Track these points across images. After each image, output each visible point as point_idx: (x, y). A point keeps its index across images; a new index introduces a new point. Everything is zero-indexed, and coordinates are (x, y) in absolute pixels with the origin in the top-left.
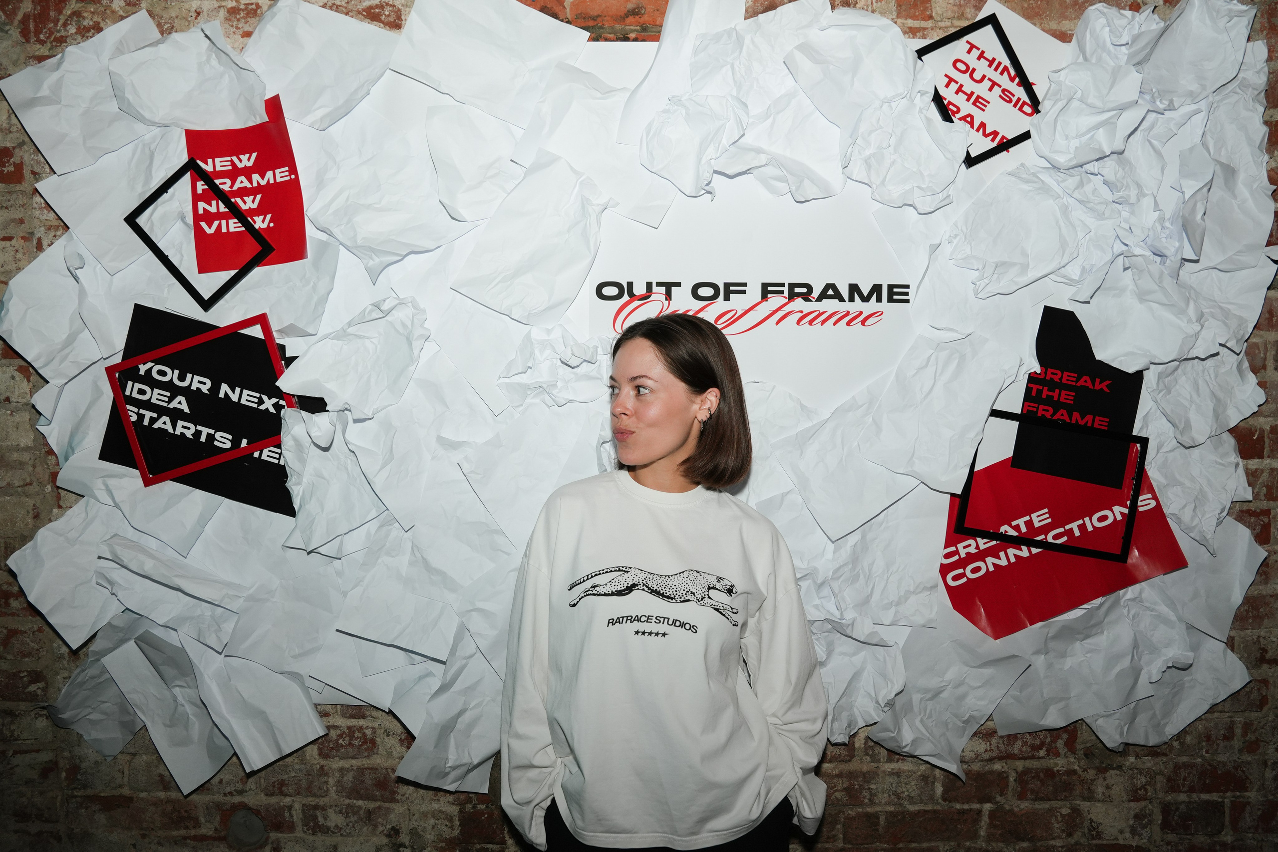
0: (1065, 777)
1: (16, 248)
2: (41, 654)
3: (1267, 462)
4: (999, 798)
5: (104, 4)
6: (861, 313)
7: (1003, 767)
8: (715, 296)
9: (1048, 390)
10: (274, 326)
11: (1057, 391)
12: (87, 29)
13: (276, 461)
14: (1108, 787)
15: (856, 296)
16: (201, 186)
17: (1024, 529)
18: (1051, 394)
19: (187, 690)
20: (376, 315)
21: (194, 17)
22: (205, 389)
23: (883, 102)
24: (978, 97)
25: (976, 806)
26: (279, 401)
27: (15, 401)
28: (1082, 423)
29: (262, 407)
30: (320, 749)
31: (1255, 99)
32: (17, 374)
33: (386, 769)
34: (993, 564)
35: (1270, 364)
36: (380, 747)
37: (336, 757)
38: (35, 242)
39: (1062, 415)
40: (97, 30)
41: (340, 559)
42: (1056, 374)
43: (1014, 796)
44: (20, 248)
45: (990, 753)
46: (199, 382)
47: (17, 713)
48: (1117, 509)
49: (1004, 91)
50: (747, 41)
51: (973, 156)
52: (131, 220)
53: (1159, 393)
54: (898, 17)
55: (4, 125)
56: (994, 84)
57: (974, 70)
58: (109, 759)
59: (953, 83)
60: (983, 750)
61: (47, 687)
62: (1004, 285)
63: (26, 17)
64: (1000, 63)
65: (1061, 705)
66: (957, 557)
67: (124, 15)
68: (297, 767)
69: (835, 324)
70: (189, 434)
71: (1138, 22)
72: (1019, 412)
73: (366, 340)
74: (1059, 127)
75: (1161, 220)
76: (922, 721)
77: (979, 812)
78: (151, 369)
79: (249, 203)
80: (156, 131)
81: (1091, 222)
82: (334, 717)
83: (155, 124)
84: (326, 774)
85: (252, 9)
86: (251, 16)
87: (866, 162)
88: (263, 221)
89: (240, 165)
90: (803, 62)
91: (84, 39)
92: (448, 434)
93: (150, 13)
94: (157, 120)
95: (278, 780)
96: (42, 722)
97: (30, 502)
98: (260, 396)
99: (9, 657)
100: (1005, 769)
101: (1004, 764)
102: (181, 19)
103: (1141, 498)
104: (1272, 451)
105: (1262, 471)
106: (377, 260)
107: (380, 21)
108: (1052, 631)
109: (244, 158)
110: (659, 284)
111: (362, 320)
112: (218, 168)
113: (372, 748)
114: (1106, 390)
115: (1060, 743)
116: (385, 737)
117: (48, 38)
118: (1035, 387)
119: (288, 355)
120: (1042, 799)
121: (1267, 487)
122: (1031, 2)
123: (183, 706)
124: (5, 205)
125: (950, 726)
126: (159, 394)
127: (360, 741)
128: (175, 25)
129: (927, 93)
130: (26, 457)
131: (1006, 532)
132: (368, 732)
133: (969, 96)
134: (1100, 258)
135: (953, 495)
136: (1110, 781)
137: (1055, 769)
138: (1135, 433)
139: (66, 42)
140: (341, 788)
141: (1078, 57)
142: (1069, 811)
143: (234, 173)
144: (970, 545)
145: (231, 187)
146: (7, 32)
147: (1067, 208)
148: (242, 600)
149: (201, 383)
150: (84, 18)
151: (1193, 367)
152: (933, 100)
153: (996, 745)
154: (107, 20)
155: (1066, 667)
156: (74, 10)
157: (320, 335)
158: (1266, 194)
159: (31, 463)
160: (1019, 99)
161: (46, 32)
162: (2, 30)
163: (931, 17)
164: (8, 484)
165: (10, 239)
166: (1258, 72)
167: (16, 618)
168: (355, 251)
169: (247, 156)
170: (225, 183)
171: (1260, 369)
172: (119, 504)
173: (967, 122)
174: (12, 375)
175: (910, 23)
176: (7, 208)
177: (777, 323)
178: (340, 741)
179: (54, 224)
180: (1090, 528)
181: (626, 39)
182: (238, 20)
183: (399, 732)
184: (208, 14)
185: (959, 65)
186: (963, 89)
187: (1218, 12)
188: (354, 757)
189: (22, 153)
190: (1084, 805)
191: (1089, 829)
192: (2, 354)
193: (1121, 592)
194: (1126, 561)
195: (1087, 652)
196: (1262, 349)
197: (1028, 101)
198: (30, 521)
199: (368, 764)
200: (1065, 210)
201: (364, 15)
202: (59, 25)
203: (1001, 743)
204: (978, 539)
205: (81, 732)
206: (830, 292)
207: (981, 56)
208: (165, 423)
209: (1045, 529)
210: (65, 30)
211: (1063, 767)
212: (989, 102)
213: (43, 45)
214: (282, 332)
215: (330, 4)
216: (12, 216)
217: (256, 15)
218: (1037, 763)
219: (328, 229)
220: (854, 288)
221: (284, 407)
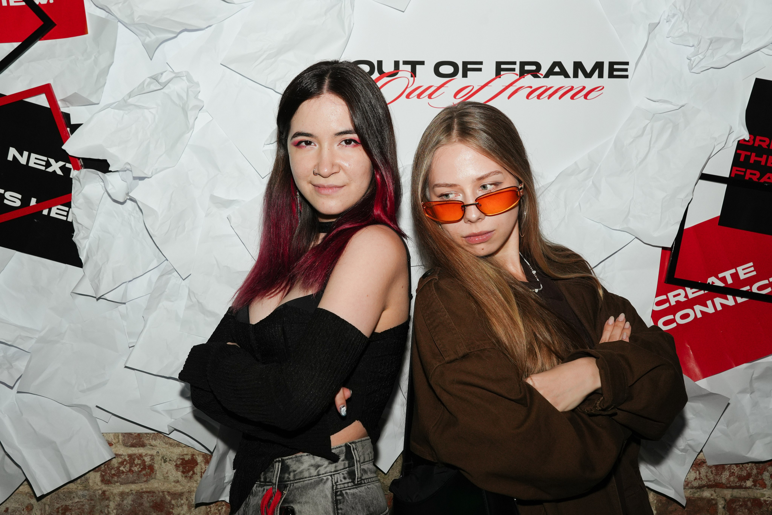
6: (584, 88)
7: (712, 495)
8: (455, 74)
9: (756, 156)
10: (59, 96)
11: (765, 157)
13: (64, 218)
15: (580, 72)
17: (730, 281)
18: (758, 159)
20: (153, 87)
26: (65, 164)
29: (50, 170)
30: (102, 476)
33: (163, 492)
34: (701, 312)
36: (157, 472)
37: (117, 482)
39: (769, 178)
41: (125, 303)
42: (764, 141)
45: (699, 480)
60: (694, 479)
62: (718, 59)
65: (768, 440)
66: (667, 305)
68: (80, 493)
69: (560, 98)
72: (727, 175)
73: (146, 110)
82: (116, 447)
84: (108, 499)
92: (221, 193)
95: (62, 506)
98: (48, 159)
100: (714, 496)
101: (713, 492)
106: (153, 37)
108: (757, 371)
110: (405, 63)
111: (141, 91)
113: (150, 475)
115: (766, 475)
116: (163, 464)
118: (743, 153)
119: (73, 122)
127: (140, 467)
131: (713, 283)
132: (147, 459)
135: (664, 249)
137: (762, 499)
140: (121, 511)
144: (679, 294)
148: (33, 341)
153: (704, 474)
157: (102, 105)
168: (132, 28)
177: (509, 98)
178: (122, 468)
183: (175, 458)
188: (133, 482)
199: (146, 488)
203: (710, 472)
204: (688, 289)
206: (557, 69)
209: (750, 281)
211: (769, 498)
214: (67, 101)
218: (744, 492)
219: (106, 7)
220: (578, 66)
221: (71, 169)
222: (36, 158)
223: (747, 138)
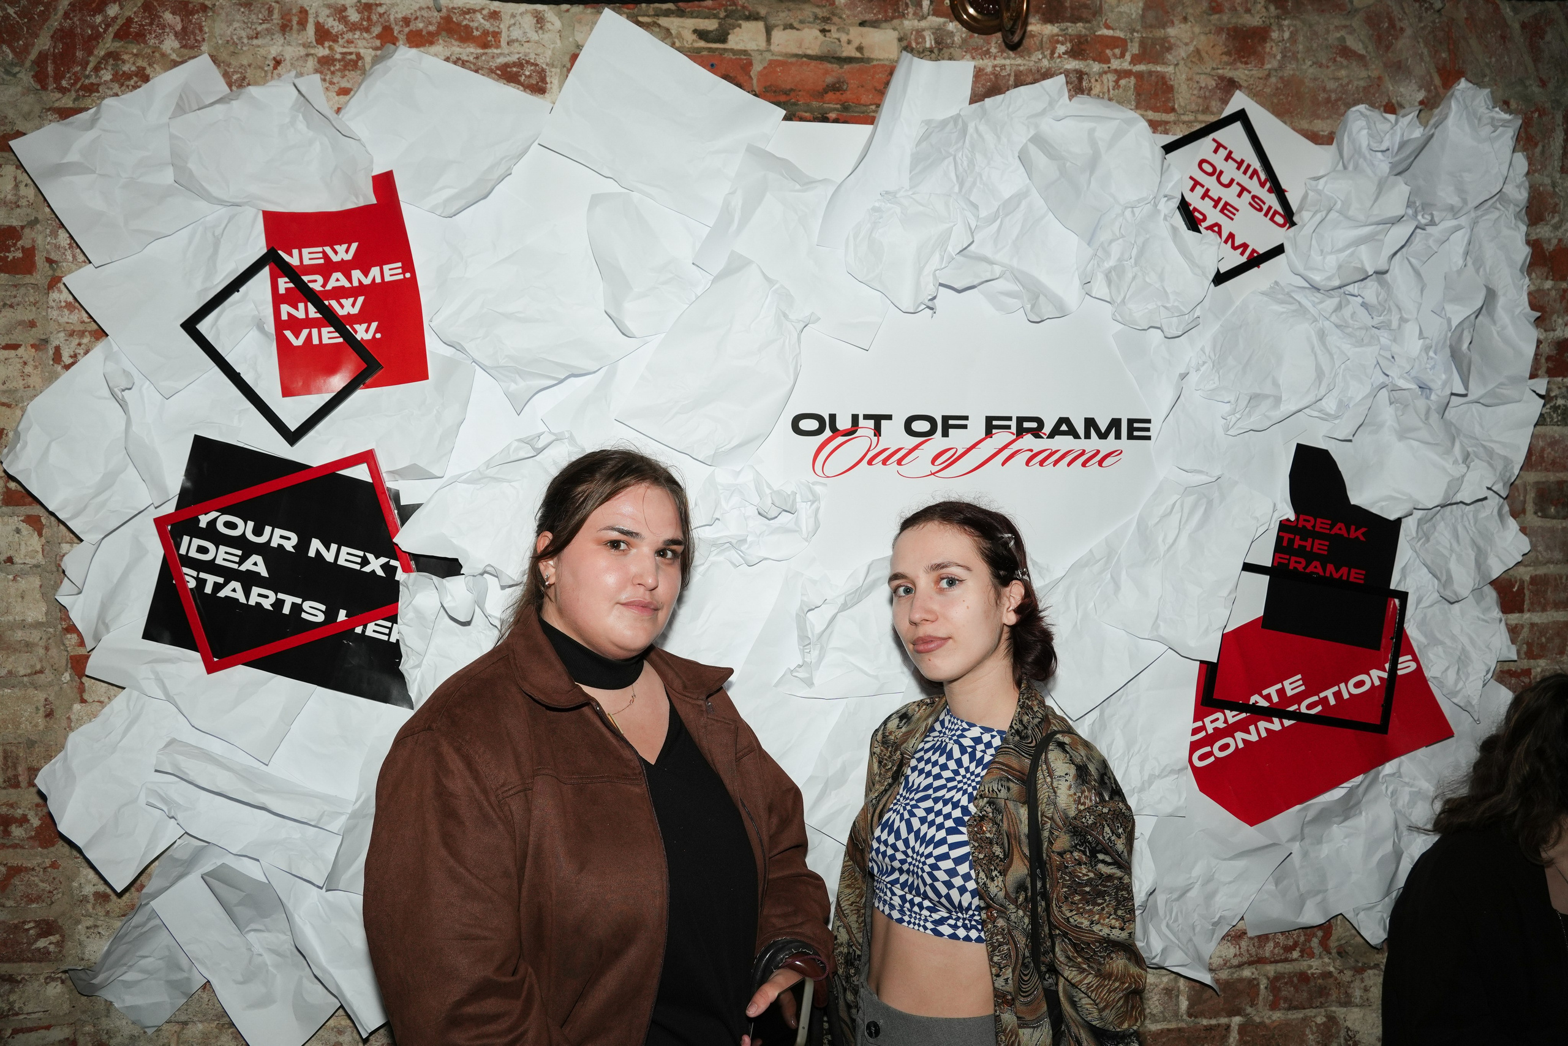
0: (1320, 981)
1: (24, 359)
2: (56, 897)
3: (1527, 617)
4: (1249, 1010)
5: (151, 44)
6: (1098, 452)
7: (1253, 974)
8: (932, 431)
9: (1300, 540)
10: (385, 466)
11: (1310, 540)
12: (128, 76)
13: (385, 638)
14: (1366, 990)
15: (1093, 432)
16: (284, 284)
17: (1275, 699)
18: (1303, 543)
19: (266, 934)
20: (522, 454)
21: (272, 65)
22: (289, 546)
23: (1126, 208)
24: (1226, 204)
25: (1224, 1020)
26: (390, 562)
27: (21, 562)
28: (1336, 576)
29: (367, 569)
31: (1517, 216)
32: (24, 527)
34: (1243, 740)
35: (1530, 507)
38: (51, 352)
39: (1315, 568)
40: (141, 77)
42: (1310, 521)
43: (1265, 1005)
44: (31, 360)
45: (1239, 958)
46: (282, 537)
47: (19, 978)
48: (1375, 673)
49: (1254, 197)
50: (971, 129)
51: (1222, 272)
52: (190, 326)
53: (1418, 541)
54: (1137, 107)
55: (9, 197)
56: (1243, 189)
57: (1221, 172)
58: (150, 1031)
59: (1198, 187)
60: (1232, 955)
61: (63, 941)
62: (1255, 420)
63: (42, 58)
64: (1249, 166)
65: (1319, 898)
66: (1203, 734)
67: (179, 60)
69: (1069, 464)
70: (267, 604)
71: (1401, 128)
72: (1269, 565)
73: (507, 483)
74: (1314, 242)
75: (1427, 349)
76: (1168, 926)
77: (1228, 1027)
78: (216, 518)
79: (347, 308)
80: (222, 211)
81: (1347, 347)
83: (221, 202)
85: (351, 60)
86: (350, 68)
87: (1107, 276)
88: (367, 331)
89: (335, 259)
90: (1040, 159)
91: (123, 88)
93: (214, 59)
94: (225, 198)
96: (55, 988)
97: (41, 696)
98: (365, 555)
99: (10, 903)
100: (1256, 975)
101: (1254, 970)
102: (255, 68)
103: (1401, 659)
104: (1532, 604)
105: (1522, 626)
106: (522, 384)
107: (518, 82)
108: (1311, 814)
109: (341, 249)
110: (866, 417)
111: (506, 459)
112: (306, 262)
114: (1362, 538)
115: (1315, 942)
117: (73, 85)
118: (1286, 536)
119: (402, 503)
120: (1296, 1008)
121: (1528, 644)
122: (1281, 97)
123: (261, 955)
124: (8, 302)
125: (1197, 929)
126: (226, 553)
128: (247, 75)
129: (1174, 198)
130: (35, 636)
131: (1257, 702)
133: (1217, 202)
134: (1358, 391)
135: (1202, 662)
136: (1369, 982)
137: (1309, 972)
138: (1393, 586)
139: (99, 92)
141: (1338, 164)
142: (1324, 1019)
143: (327, 268)
144: (1217, 719)
145: (324, 286)
146: (15, 75)
147: (1324, 332)
148: (344, 818)
149: (284, 539)
150: (124, 62)
151: (1451, 512)
152: (1178, 208)
153: (1246, 948)
154: (155, 66)
155: (1323, 856)
156: (110, 50)
157: (449, 477)
158: (1529, 322)
159: (42, 643)
160: (1270, 208)
161: (70, 78)
162: (7, 72)
163: (1173, 110)
164: (10, 672)
165: (15, 347)
166: (1518, 187)
167: (19, 850)
168: (492, 372)
169: (345, 246)
170: (315, 281)
171: (1519, 514)
172: (175, 697)
173: (1214, 231)
174: (17, 528)
175: (1151, 115)
176: (11, 306)
177: (1003, 464)
179: (77, 329)
180: (1346, 696)
181: (824, 119)
182: (333, 73)
184: (292, 64)
185: (1205, 166)
186: (1210, 194)
187: (1480, 120)
189: (33, 235)
190: (1340, 1012)
191: (1345, 1039)
192: (3, 499)
193: (1380, 768)
194: (1386, 732)
195: (1345, 838)
196: (1521, 490)
197: (1280, 210)
198: (41, 721)
200: (1322, 335)
201: (498, 75)
202: (88, 69)
203: (1251, 945)
204: (1227, 712)
205: (110, 998)
206: (1064, 427)
207: (1229, 157)
208: (234, 590)
209: (1298, 698)
210: (97, 76)
211: (1318, 969)
212: (1237, 210)
213: (64, 94)
214: (396, 474)
215: (454, 58)
216: (19, 318)
217: (356, 68)
218: (1287, 966)
219: (459, 344)
220: (1090, 423)
221: (396, 568)
222: (348, 554)
223: (1292, 518)
